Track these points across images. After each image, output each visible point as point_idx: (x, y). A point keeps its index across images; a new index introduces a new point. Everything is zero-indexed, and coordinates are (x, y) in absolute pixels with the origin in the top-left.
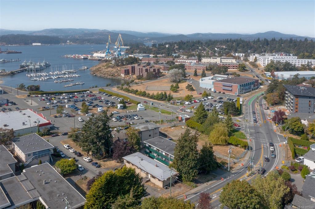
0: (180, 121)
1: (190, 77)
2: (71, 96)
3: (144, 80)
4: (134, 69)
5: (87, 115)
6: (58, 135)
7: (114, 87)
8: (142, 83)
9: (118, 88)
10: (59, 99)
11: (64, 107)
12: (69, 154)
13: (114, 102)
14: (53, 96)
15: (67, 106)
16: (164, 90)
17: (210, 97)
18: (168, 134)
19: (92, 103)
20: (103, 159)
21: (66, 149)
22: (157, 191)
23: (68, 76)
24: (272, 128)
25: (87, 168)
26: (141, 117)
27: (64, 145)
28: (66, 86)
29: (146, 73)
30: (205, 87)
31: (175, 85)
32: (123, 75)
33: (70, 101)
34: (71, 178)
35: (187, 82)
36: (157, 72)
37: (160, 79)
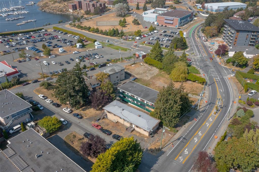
0: (137, 58)
1: (133, 10)
2: (28, 36)
3: (92, 15)
4: (81, 4)
5: (50, 57)
6: (29, 84)
7: (67, 24)
8: (91, 18)
9: (70, 24)
10: (17, 40)
11: (24, 49)
12: (47, 105)
13: (72, 41)
14: (9, 37)
15: (27, 48)
16: (113, 25)
17: (156, 31)
18: (131, 72)
19: (51, 43)
20: (81, 107)
21: (42, 100)
22: (145, 141)
23: (17, 13)
24: (217, 61)
25: (70, 120)
26: (101, 56)
27: (39, 96)
28: (18, 24)
29: (93, 8)
30: (148, 21)
31: (122, 19)
32: (71, 11)
33: (29, 42)
34: (58, 135)
35: (132, 16)
36: (103, 7)
37: (106, 14)
